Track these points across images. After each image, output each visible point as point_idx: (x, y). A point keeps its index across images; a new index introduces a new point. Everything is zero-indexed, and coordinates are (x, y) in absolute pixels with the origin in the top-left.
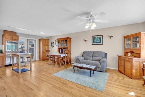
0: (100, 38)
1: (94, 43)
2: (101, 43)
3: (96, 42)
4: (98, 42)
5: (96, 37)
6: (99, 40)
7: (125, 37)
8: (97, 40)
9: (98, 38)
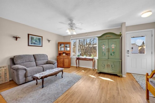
0: (39, 39)
1: (31, 43)
2: (41, 45)
3: (34, 43)
4: (36, 43)
5: (35, 37)
6: (38, 41)
7: (59, 43)
8: (36, 41)
9: (38, 39)
